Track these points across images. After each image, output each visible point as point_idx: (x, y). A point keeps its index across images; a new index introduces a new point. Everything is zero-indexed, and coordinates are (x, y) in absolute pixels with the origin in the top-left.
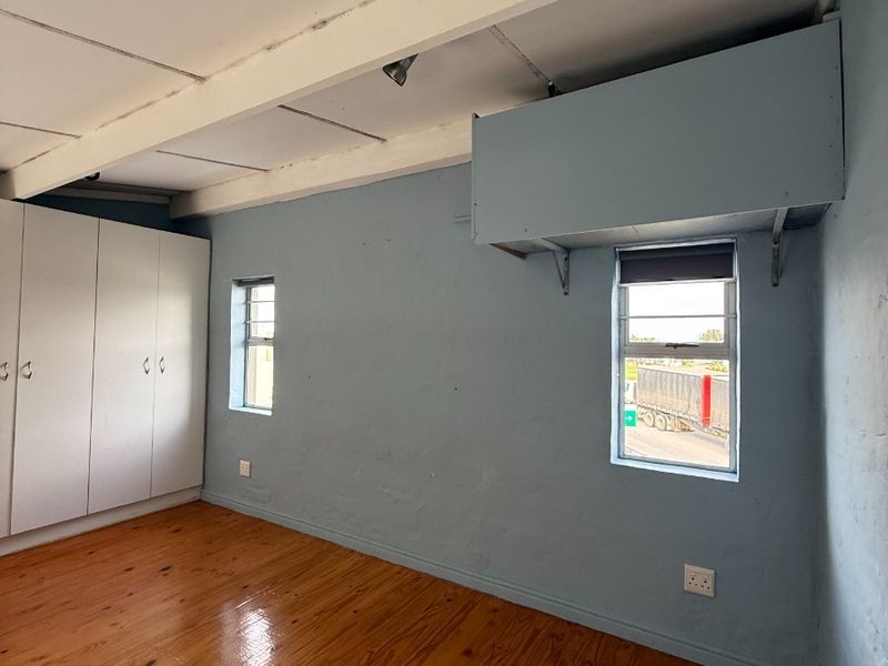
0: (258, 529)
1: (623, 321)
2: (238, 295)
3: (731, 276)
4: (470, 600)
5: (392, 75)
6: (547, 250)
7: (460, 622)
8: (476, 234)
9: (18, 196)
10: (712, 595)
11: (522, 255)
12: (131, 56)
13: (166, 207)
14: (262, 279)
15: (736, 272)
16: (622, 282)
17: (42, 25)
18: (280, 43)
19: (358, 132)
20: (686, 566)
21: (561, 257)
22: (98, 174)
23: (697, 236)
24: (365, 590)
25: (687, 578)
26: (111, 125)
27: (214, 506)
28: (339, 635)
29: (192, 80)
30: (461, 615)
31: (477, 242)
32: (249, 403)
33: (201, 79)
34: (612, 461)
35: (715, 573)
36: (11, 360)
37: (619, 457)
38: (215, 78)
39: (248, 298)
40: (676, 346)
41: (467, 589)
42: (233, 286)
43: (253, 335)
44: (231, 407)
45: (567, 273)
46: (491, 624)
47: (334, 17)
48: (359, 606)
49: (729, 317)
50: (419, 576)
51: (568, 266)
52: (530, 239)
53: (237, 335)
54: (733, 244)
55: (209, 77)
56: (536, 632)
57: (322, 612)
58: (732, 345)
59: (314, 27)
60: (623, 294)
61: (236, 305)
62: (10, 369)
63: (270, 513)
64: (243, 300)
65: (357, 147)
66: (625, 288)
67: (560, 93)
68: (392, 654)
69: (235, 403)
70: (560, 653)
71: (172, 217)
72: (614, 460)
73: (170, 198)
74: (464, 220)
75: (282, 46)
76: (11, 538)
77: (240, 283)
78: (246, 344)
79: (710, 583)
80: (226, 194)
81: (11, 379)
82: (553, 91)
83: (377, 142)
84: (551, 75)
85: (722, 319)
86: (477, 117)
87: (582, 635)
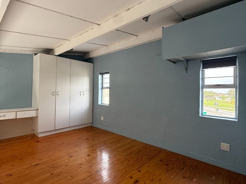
0: (106, 133)
1: (203, 79)
2: (100, 76)
3: (236, 65)
4: (161, 150)
5: (145, 20)
6: (182, 61)
7: (158, 154)
8: (163, 57)
9: (56, 55)
10: (229, 151)
11: (174, 63)
12: (86, 21)
13: (83, 56)
14: (106, 73)
15: (237, 64)
16: (203, 68)
17: (72, 17)
18: (118, 15)
19: (131, 34)
20: (221, 143)
21: (185, 63)
22: (73, 49)
23: (225, 55)
24: (134, 146)
25: (222, 146)
26: (77, 37)
27: (95, 127)
28: (129, 154)
29: (97, 25)
30: (159, 153)
31: (163, 59)
32: (103, 103)
33: (99, 25)
34: (200, 116)
35: (230, 145)
36: (55, 91)
37: (202, 115)
38: (102, 24)
39: (102, 77)
40: (219, 85)
41: (159, 148)
42: (99, 75)
43: (103, 86)
44: (99, 104)
45: (187, 67)
46: (166, 155)
47: (131, 8)
48: (133, 149)
49: (235, 77)
50: (147, 144)
51: (187, 65)
52: (178, 57)
53: (100, 86)
54: (236, 56)
55: (101, 24)
56: (178, 158)
57: (124, 150)
58: (236, 84)
59: (127, 10)
60: (203, 72)
61: (100, 79)
62: (55, 93)
63: (109, 129)
64: (101, 78)
65: (130, 38)
66: (204, 70)
67: (185, 20)
68: (142, 159)
69: (100, 103)
70: (185, 163)
71: (84, 58)
72: (200, 115)
73: (84, 54)
74: (160, 54)
75: (119, 16)
76: (55, 130)
77: (101, 74)
78: (102, 89)
79: (229, 148)
80: (98, 52)
81: (55, 95)
82: (184, 19)
83: (136, 36)
84: (183, 15)
85: (233, 77)
86: (163, 28)
87: (191, 160)
